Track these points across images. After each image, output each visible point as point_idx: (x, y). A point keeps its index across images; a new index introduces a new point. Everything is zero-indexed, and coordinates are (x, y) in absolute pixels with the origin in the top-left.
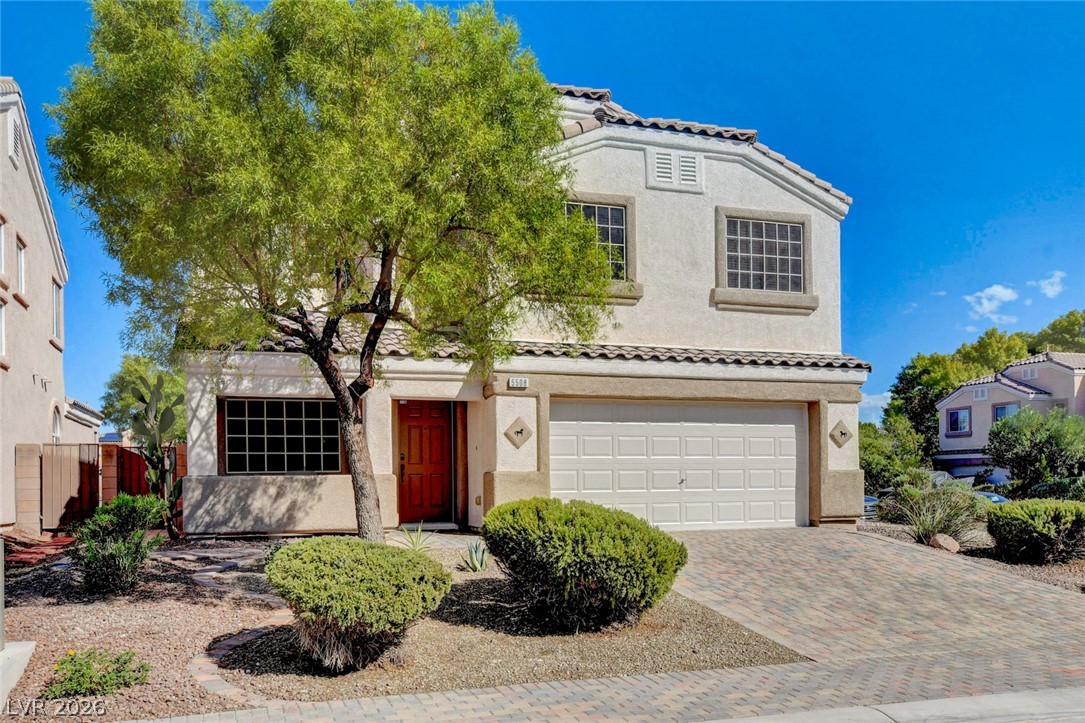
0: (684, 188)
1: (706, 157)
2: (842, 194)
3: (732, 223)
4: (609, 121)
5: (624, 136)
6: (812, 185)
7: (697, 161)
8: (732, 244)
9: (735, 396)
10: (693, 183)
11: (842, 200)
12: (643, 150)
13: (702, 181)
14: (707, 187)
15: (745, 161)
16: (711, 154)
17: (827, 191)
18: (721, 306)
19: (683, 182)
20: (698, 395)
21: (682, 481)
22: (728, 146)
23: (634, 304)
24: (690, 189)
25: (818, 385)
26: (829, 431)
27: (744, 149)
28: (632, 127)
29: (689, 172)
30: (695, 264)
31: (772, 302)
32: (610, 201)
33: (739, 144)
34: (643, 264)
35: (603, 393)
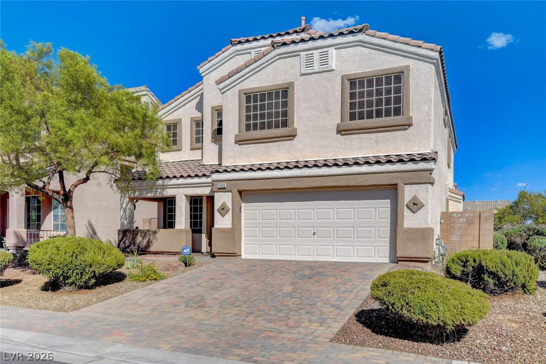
0: (321, 70)
1: (336, 49)
2: (432, 46)
3: (353, 83)
4: (278, 46)
5: (287, 51)
6: (408, 46)
7: (329, 52)
8: (352, 96)
9: (338, 185)
10: (327, 65)
11: (432, 50)
12: (299, 55)
13: (333, 63)
14: (336, 66)
15: (362, 44)
16: (338, 46)
17: (420, 47)
18: (343, 133)
19: (320, 67)
20: (315, 186)
21: (314, 233)
22: (350, 38)
23: (293, 139)
24: (325, 69)
25: (396, 174)
26: (406, 203)
27: (360, 37)
28: (291, 45)
29: (324, 60)
30: (328, 111)
31: (376, 126)
32: (280, 87)
33: (356, 35)
34: (299, 117)
35: (262, 188)
